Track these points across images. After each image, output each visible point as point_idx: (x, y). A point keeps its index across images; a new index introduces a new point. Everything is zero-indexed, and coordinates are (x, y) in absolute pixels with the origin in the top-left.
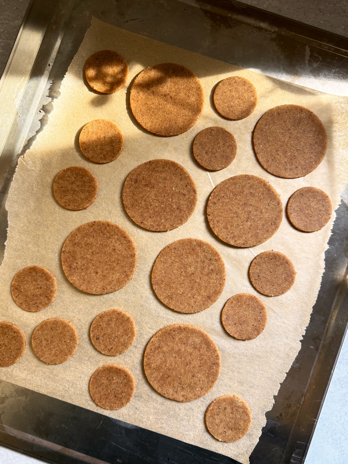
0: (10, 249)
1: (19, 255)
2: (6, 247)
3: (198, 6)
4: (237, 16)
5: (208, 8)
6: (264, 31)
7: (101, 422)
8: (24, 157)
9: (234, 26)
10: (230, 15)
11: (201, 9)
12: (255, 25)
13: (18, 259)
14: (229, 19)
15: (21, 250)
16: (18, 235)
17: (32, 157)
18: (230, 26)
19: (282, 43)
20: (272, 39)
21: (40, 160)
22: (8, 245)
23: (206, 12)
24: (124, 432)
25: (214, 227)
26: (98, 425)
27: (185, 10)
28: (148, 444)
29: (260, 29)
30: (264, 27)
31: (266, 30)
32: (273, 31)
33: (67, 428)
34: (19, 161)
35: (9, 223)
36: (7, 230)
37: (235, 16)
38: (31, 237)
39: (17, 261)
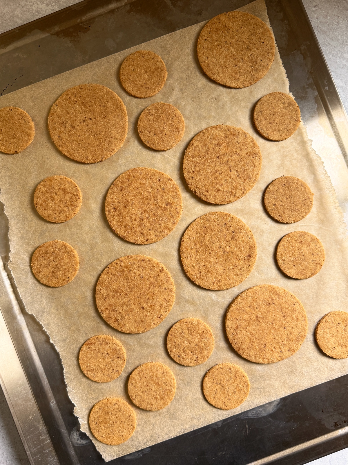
0: (58, 343)
1: (70, 342)
2: (54, 344)
3: (47, 35)
4: (85, 17)
5: (57, 29)
6: (116, 10)
7: (247, 426)
8: (11, 262)
9: (90, 26)
10: (79, 21)
11: (52, 35)
12: (106, 12)
13: (71, 346)
14: (80, 24)
15: (68, 337)
16: (56, 327)
17: (17, 256)
18: (86, 29)
19: (139, 8)
20: (129, 12)
21: (25, 253)
22: (54, 341)
23: (57, 34)
24: (270, 419)
25: (207, 199)
26: (246, 431)
27: (39, 46)
28: (297, 413)
29: (112, 11)
30: (113, 7)
31: (118, 8)
32: (124, 4)
33: (224, 453)
34: (10, 268)
35: (41, 323)
36: (44, 330)
37: (84, 18)
38: (68, 320)
39: (72, 348)
